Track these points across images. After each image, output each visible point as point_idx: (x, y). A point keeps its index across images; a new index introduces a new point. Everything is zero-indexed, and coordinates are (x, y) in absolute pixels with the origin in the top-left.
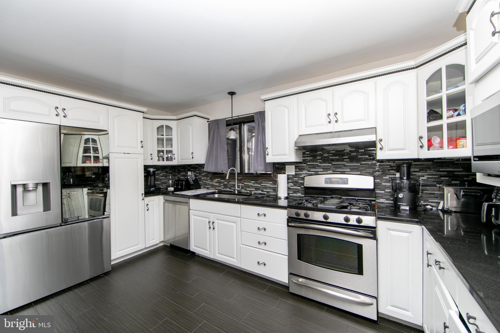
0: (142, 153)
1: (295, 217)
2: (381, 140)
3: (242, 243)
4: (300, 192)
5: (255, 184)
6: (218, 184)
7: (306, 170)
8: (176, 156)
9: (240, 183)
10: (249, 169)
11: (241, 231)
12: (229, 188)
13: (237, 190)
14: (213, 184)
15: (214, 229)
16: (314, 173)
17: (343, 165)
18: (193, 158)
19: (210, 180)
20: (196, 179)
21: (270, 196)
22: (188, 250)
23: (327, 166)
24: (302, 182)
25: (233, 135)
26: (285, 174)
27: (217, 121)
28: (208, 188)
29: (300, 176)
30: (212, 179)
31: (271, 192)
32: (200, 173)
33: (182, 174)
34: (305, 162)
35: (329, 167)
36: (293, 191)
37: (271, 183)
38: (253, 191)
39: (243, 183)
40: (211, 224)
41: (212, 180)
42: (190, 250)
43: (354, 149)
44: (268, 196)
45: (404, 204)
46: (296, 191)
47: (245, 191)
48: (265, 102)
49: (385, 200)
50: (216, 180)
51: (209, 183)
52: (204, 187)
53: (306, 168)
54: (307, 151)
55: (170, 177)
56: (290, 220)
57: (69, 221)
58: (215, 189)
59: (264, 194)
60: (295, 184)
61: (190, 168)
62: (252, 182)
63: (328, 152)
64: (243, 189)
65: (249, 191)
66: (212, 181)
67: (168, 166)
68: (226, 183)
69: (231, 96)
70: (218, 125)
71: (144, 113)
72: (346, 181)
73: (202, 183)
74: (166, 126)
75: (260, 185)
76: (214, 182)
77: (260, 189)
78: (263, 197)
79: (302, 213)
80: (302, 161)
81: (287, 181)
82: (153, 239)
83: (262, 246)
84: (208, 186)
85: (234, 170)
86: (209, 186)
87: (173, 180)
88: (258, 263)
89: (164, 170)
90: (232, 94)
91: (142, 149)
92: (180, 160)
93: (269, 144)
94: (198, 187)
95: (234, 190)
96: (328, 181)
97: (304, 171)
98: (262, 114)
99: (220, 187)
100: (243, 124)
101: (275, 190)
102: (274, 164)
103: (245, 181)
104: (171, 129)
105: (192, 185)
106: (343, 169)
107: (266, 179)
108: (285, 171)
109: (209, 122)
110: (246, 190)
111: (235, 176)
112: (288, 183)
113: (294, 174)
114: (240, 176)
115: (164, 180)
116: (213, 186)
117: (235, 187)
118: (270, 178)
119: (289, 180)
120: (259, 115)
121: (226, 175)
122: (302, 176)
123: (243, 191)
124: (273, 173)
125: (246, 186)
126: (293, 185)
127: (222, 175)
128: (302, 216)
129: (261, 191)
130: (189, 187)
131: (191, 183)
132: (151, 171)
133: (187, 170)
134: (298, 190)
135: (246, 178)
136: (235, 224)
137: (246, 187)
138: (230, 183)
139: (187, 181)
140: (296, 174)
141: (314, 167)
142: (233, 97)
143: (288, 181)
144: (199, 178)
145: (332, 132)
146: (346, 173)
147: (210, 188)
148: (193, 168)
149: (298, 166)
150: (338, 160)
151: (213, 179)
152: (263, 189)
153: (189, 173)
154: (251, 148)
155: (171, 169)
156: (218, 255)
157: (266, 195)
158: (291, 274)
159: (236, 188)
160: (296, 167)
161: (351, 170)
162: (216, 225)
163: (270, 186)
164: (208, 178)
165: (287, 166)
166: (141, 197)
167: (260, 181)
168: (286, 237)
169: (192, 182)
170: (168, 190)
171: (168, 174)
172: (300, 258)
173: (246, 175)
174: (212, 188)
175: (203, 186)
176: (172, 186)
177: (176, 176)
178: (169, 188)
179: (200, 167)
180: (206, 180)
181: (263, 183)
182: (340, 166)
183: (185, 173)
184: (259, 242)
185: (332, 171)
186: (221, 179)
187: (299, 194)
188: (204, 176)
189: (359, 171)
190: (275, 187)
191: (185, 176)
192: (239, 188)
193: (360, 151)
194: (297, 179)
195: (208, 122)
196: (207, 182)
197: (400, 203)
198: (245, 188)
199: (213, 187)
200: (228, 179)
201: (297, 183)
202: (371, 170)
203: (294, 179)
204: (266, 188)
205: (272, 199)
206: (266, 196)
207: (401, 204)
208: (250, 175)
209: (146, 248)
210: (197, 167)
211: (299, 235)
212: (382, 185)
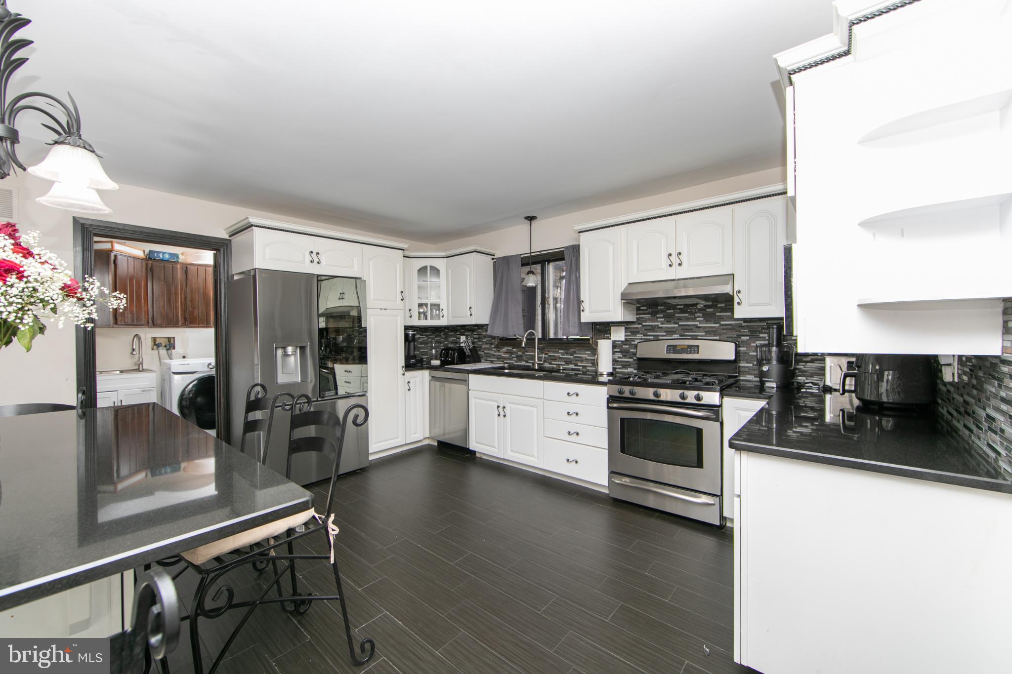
0: (402, 308)
1: (618, 395)
2: (739, 292)
3: (545, 435)
4: (632, 366)
5: (564, 355)
6: (508, 356)
7: (641, 334)
8: (445, 312)
9: (542, 353)
10: (556, 333)
11: (544, 418)
12: (524, 361)
13: (538, 364)
14: (501, 355)
15: (505, 416)
16: (652, 337)
17: (695, 327)
18: (471, 315)
19: (495, 349)
20: (474, 348)
21: (588, 373)
22: (466, 448)
23: (671, 327)
24: (635, 351)
25: (532, 281)
26: (610, 339)
27: (508, 259)
28: (492, 362)
29: (633, 343)
30: (498, 347)
31: (589, 366)
32: (479, 339)
33: (451, 339)
34: (639, 322)
35: (674, 330)
36: (622, 365)
37: (590, 352)
38: (562, 365)
39: (546, 354)
40: (501, 409)
41: (498, 349)
42: (469, 448)
43: (711, 303)
44: (584, 373)
45: (770, 380)
46: (625, 365)
47: (549, 366)
48: (581, 234)
49: (753, 376)
50: (505, 349)
51: (494, 354)
52: (486, 360)
53: (642, 331)
54: (643, 306)
55: (434, 345)
56: (611, 399)
57: (326, 395)
58: (503, 363)
59: (578, 370)
60: (625, 354)
61: (463, 330)
62: (560, 351)
63: (674, 307)
64: (547, 363)
65: (555, 366)
66: (499, 351)
67: (430, 327)
68: (521, 353)
69: (529, 222)
70: (509, 265)
71: (403, 250)
72: (696, 349)
73: (483, 353)
74: (430, 266)
75: (572, 357)
76: (502, 352)
77: (573, 362)
78: (576, 375)
79: (627, 390)
80: (635, 320)
81: (613, 350)
82: (416, 433)
83: (574, 438)
84: (492, 358)
85: (533, 334)
86: (494, 358)
87: (438, 350)
88: (568, 460)
89: (423, 334)
90: (531, 219)
91: (402, 302)
92: (451, 318)
93: (585, 294)
94: (477, 360)
95: (533, 364)
96: (672, 349)
97: (638, 335)
98: (575, 249)
99: (511, 359)
100: (547, 263)
101: (594, 364)
102: (594, 324)
103: (549, 349)
104: (438, 271)
105: (469, 356)
106: (695, 332)
107: (581, 347)
108: (611, 336)
109: (495, 260)
110: (550, 364)
111: (535, 343)
112: (614, 353)
113: (624, 340)
114: (541, 343)
115: (423, 348)
116: (499, 358)
117: (534, 360)
118: (587, 345)
119: (615, 348)
120: (571, 251)
121: (521, 341)
122: (636, 342)
123: (547, 365)
124: (592, 338)
125: (552, 357)
126: (621, 356)
127: (515, 341)
128: (627, 394)
129: (573, 365)
130: (463, 359)
131: (467, 354)
132: (410, 335)
133: (459, 333)
134: (628, 364)
135: (552, 346)
136: (535, 409)
137: (551, 359)
138: (526, 353)
139: (461, 351)
140: (626, 340)
141: (653, 329)
142: (532, 223)
143: (615, 350)
144: (479, 346)
145: (674, 280)
146: (699, 337)
147: (495, 361)
148: (469, 330)
149: (629, 328)
150: (687, 319)
151: (500, 348)
152: (577, 362)
153: (463, 338)
154: (560, 297)
155: (433, 333)
156: (510, 453)
157: (582, 371)
158: (612, 473)
159: (536, 361)
160: (626, 328)
161: (706, 334)
162: (507, 411)
163: (587, 358)
164: (493, 346)
165: (613, 328)
166: (401, 371)
167: (573, 350)
168: (605, 423)
169: (469, 351)
170: (432, 364)
171: (429, 340)
172: (623, 451)
173: (551, 342)
174: (499, 361)
175: (484, 358)
176: (436, 359)
177: (441, 343)
178: (432, 361)
179: (480, 329)
180: (489, 349)
181: (577, 354)
182: (691, 327)
183: (455, 339)
184: (569, 433)
185: (678, 336)
186: (513, 348)
187: (630, 370)
188: (486, 343)
189: (717, 334)
190: (594, 360)
191: (456, 343)
192: (541, 361)
193: (719, 305)
194: (627, 347)
195: (493, 259)
196: (490, 352)
197: (765, 379)
198: (550, 361)
199: (501, 360)
200: (524, 347)
201: (628, 352)
202: (734, 334)
203: (624, 346)
204: (582, 361)
205: (591, 377)
206: (581, 373)
207: (767, 379)
208: (558, 341)
209: (406, 444)
210: (475, 329)
211: (622, 420)
212: (749, 356)
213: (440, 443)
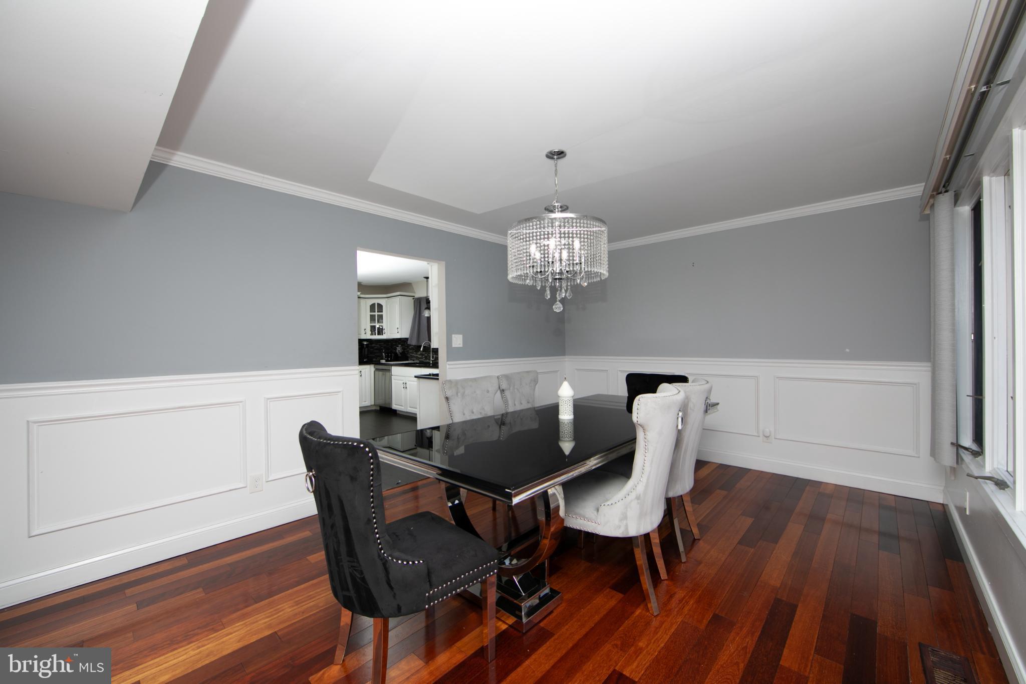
8: (386, 331)
13: (432, 361)
15: (406, 388)
18: (398, 333)
20: (403, 352)
22: (391, 408)
27: (420, 299)
28: (413, 360)
40: (404, 384)
74: (377, 303)
82: (365, 402)
89: (378, 344)
92: (389, 335)
99: (422, 358)
104: (382, 306)
105: (399, 357)
115: (378, 353)
116: (417, 358)
131: (402, 356)
132: (365, 344)
133: (398, 343)
139: (395, 354)
144: (406, 351)
153: (398, 346)
156: (409, 408)
162: (407, 385)
171: (381, 347)
174: (417, 360)
176: (383, 359)
177: (388, 349)
178: (381, 361)
188: (411, 349)
191: (395, 350)
192: (434, 358)
195: (413, 299)
210: (403, 341)
213: (381, 407)
